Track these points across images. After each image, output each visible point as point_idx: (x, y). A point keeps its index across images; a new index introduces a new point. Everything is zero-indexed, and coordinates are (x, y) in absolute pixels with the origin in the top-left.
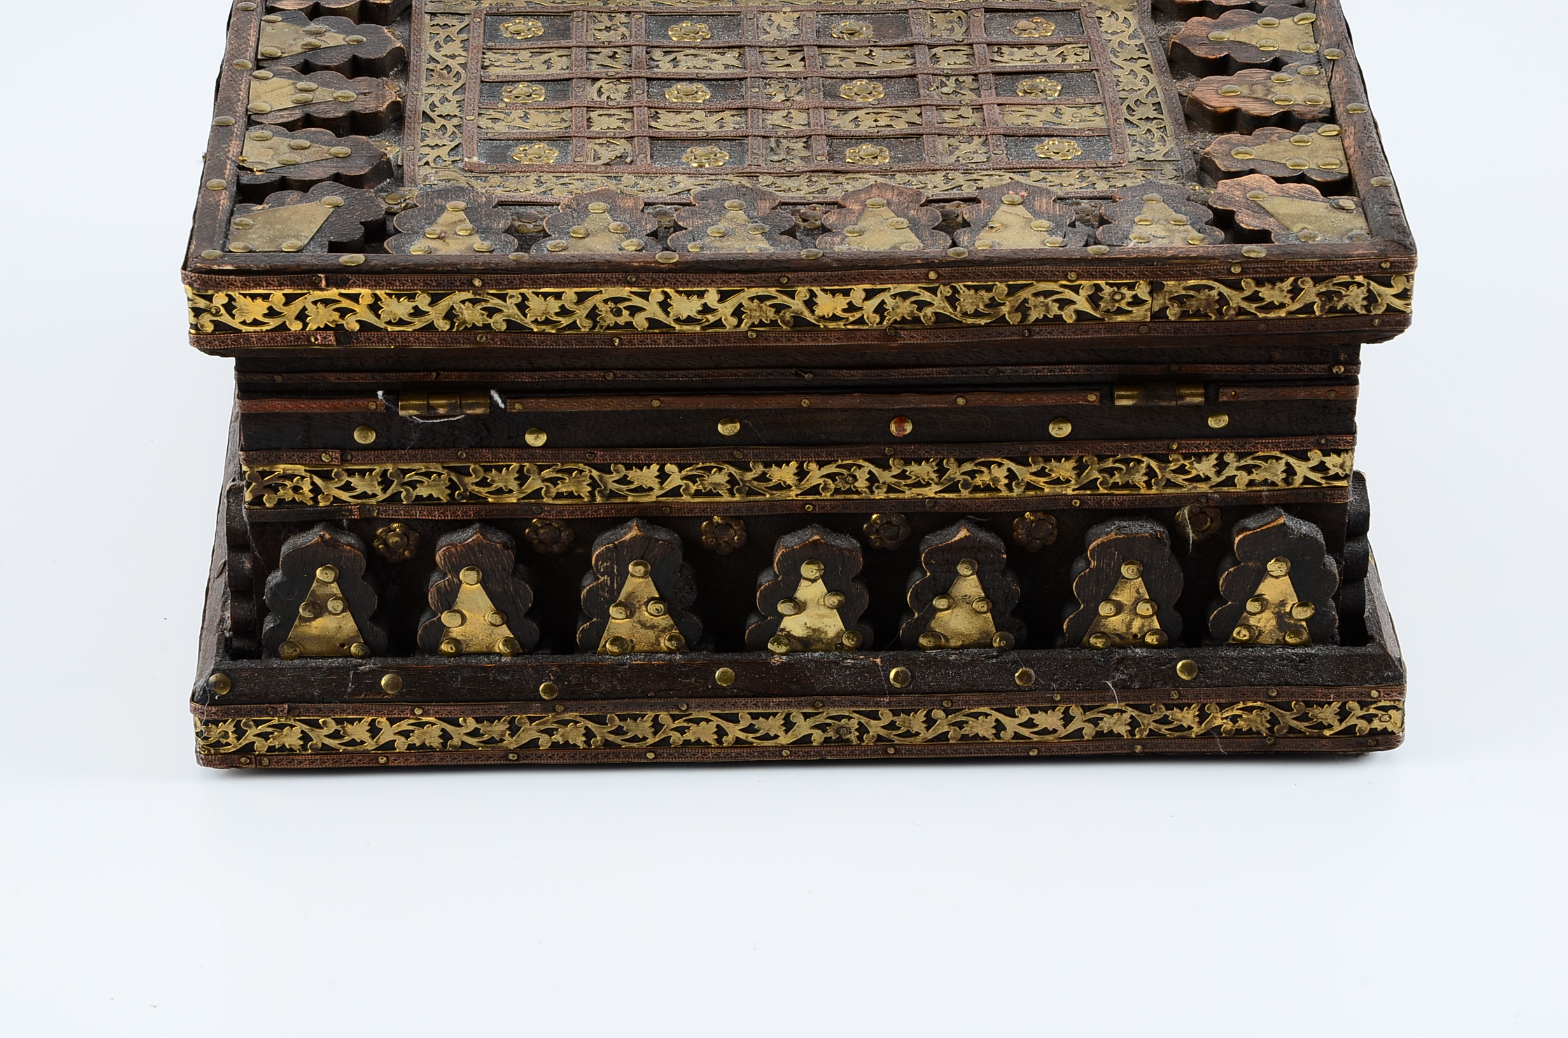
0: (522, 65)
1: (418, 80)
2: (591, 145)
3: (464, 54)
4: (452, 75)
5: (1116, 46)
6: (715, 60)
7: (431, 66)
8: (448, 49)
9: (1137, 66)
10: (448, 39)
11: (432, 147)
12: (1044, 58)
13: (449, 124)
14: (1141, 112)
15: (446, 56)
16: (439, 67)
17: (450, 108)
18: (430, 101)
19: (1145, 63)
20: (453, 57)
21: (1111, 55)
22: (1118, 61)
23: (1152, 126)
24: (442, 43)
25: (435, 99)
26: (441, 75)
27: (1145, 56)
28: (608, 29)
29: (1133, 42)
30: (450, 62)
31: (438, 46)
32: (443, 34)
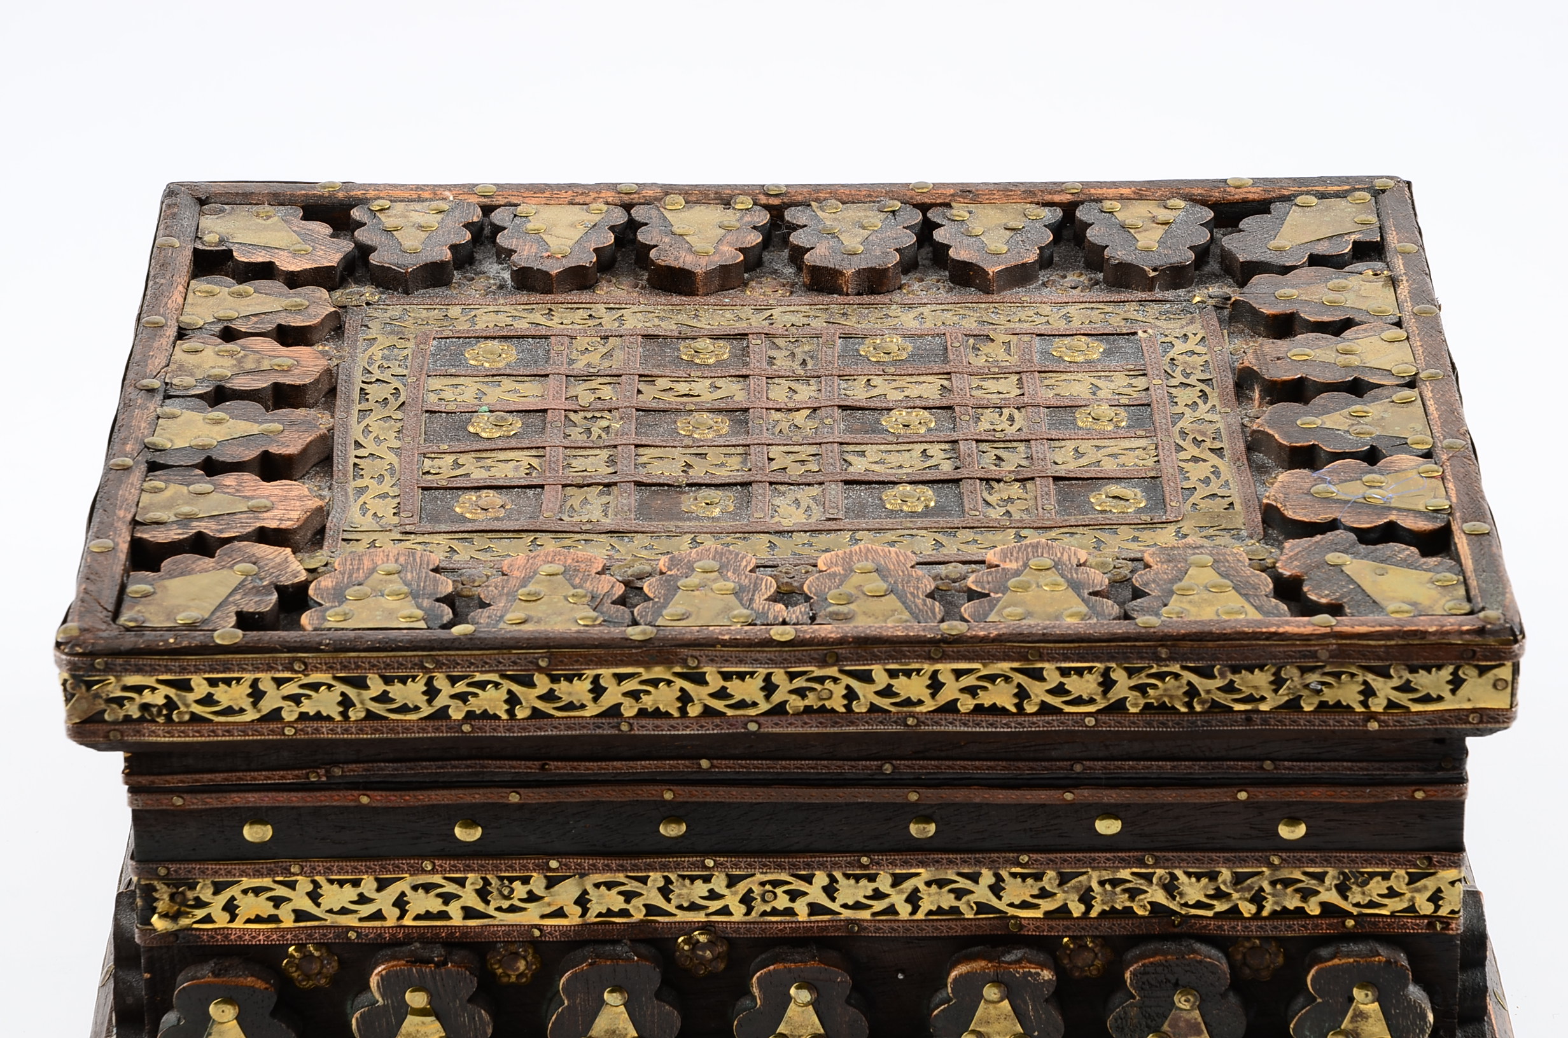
0: (1109, 451)
1: (1229, 426)
2: (1013, 360)
3: (1182, 464)
4: (1191, 437)
5: (387, 478)
6: (876, 463)
7: (1217, 445)
8: (1203, 470)
9: (370, 447)
10: (1206, 481)
11: (1193, 353)
12: (480, 464)
13: (1179, 378)
14: (384, 392)
15: (1205, 461)
16: (1208, 444)
17: (1185, 396)
18: (1209, 404)
19: (361, 452)
20: (1195, 459)
21: (397, 466)
22: (391, 458)
23: (377, 374)
24: (1212, 477)
25: (1203, 407)
26: (1204, 434)
27: (357, 461)
28: (1010, 500)
29: (366, 481)
30: (1196, 452)
31: (1216, 473)
32: (1214, 488)
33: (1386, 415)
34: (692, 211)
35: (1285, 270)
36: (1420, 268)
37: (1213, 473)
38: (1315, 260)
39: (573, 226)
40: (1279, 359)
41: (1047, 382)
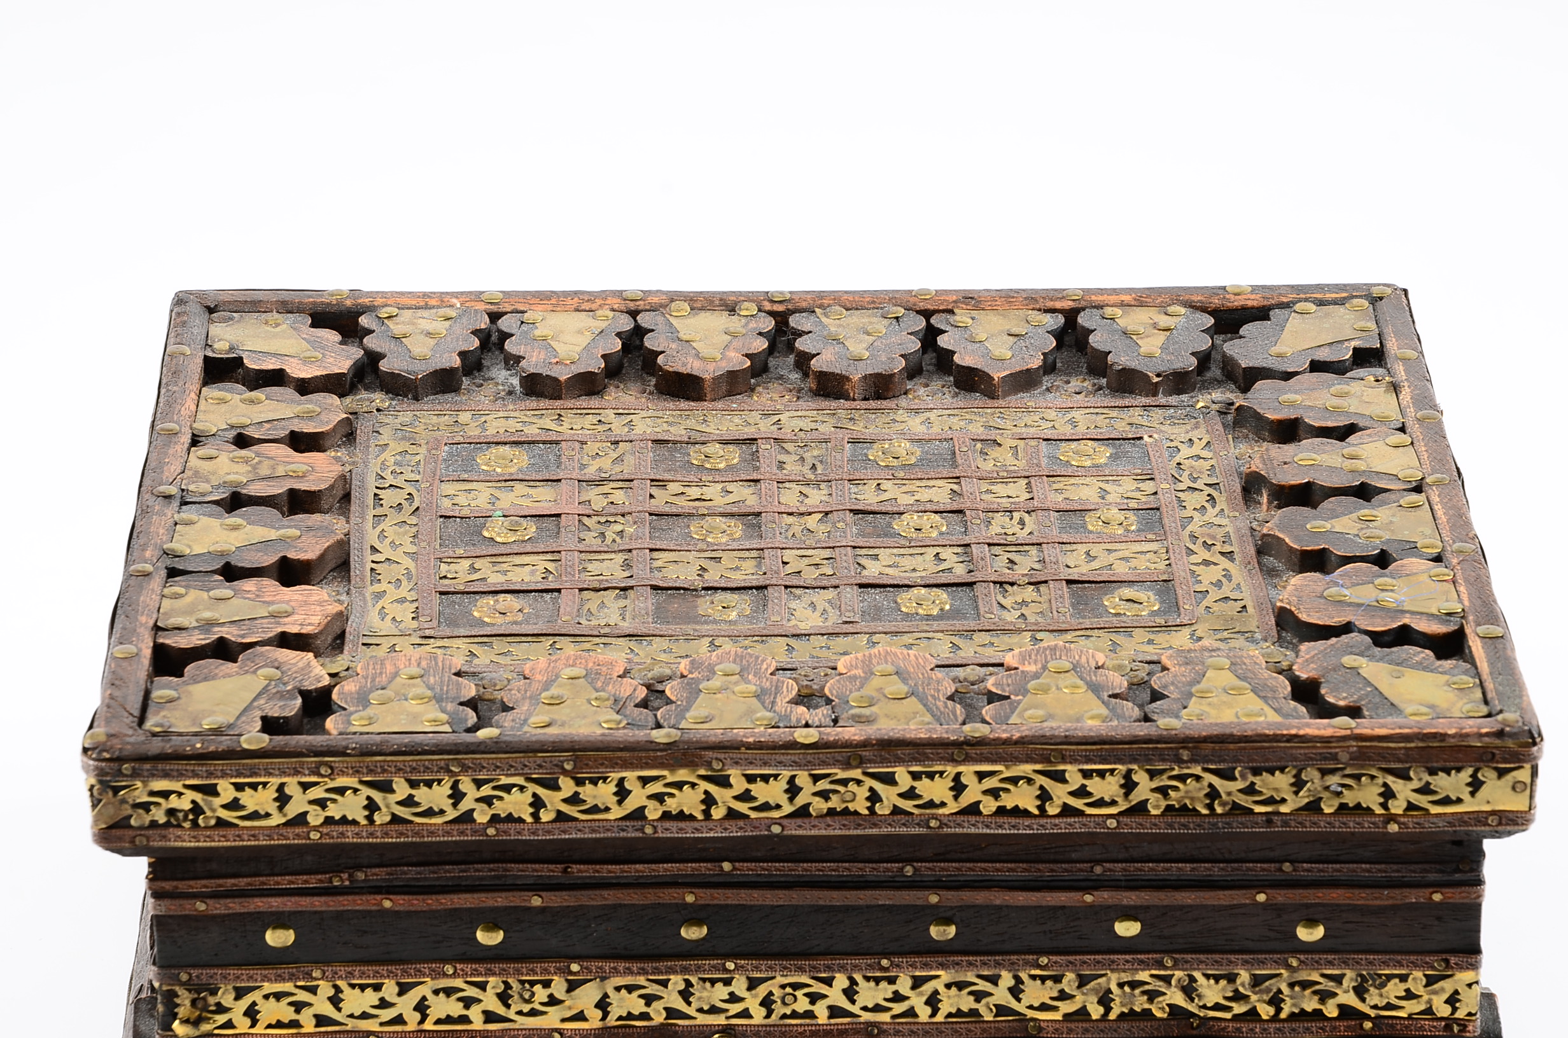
0: (1120, 554)
1: (1238, 530)
2: (1021, 465)
3: (1193, 568)
4: (1201, 540)
5: (404, 583)
6: (890, 566)
7: (1227, 548)
8: (1213, 573)
9: (386, 552)
10: (1218, 584)
11: (1199, 457)
12: (496, 569)
13: (1187, 483)
14: (397, 497)
15: (1216, 564)
16: (1218, 548)
17: (1193, 500)
18: (1218, 509)
19: (377, 557)
20: (1206, 563)
21: (413, 570)
22: (408, 562)
23: (390, 480)
24: (1224, 580)
25: (1211, 511)
26: (1213, 537)
27: (374, 566)
28: (1024, 603)
29: (383, 586)
30: (1206, 555)
31: (1228, 576)
32: (1226, 591)
33: (1394, 520)
34: (697, 317)
35: (1288, 376)
36: (1422, 376)
37: (1224, 576)
38: (1317, 366)
39: (580, 332)
40: (1285, 463)
41: (1055, 486)
